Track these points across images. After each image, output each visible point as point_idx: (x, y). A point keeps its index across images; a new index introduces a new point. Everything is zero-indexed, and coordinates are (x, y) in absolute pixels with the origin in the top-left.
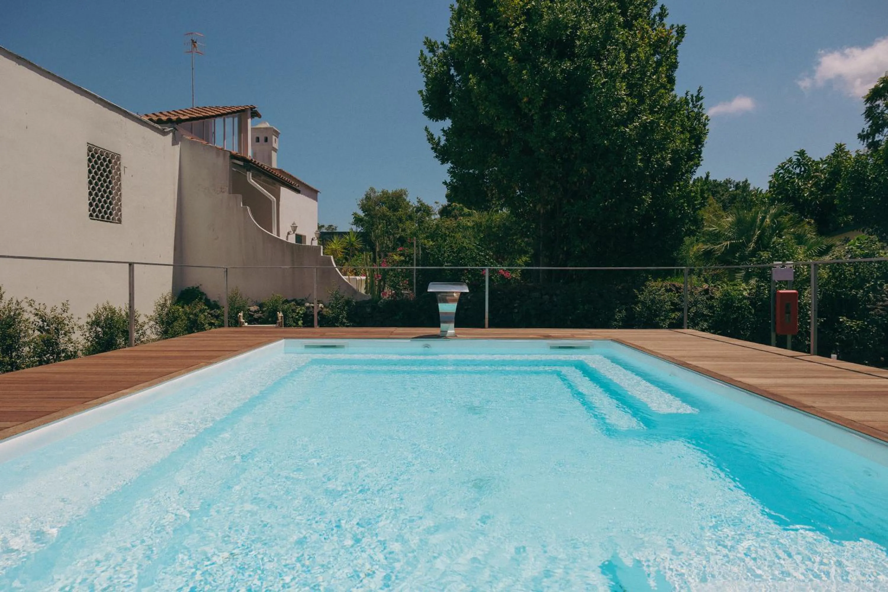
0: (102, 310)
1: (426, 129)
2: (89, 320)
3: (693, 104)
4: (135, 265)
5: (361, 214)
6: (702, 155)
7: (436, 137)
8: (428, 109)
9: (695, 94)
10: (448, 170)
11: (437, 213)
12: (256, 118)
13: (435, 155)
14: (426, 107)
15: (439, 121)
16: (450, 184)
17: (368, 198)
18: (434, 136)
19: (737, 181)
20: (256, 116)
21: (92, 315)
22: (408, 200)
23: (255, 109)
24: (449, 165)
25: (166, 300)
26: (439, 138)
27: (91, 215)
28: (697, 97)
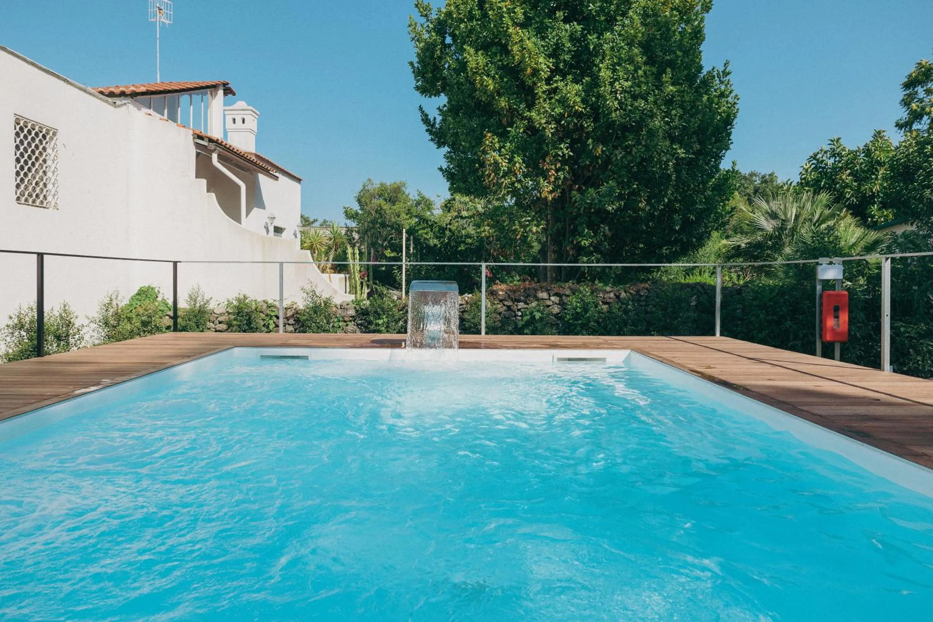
0: (27, 311)
1: (421, 108)
2: (10, 323)
3: (720, 80)
4: (45, 256)
5: (356, 207)
6: (731, 138)
7: (431, 117)
8: (420, 83)
9: (721, 69)
10: (445, 155)
11: (439, 207)
12: (230, 96)
13: (430, 137)
14: (418, 81)
15: (433, 97)
16: (446, 171)
17: (364, 190)
18: (429, 117)
19: (763, 174)
20: (229, 93)
21: (14, 317)
22: (407, 193)
23: (229, 86)
24: (446, 149)
25: (111, 300)
26: (435, 119)
27: (18, 199)
28: (724, 72)
